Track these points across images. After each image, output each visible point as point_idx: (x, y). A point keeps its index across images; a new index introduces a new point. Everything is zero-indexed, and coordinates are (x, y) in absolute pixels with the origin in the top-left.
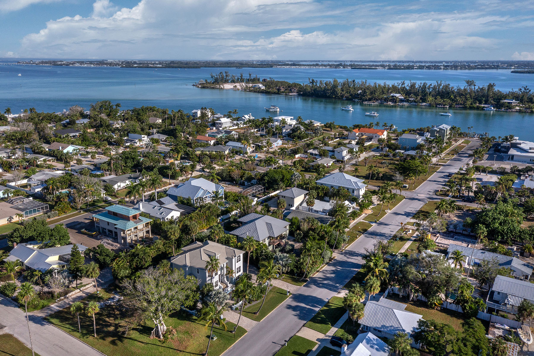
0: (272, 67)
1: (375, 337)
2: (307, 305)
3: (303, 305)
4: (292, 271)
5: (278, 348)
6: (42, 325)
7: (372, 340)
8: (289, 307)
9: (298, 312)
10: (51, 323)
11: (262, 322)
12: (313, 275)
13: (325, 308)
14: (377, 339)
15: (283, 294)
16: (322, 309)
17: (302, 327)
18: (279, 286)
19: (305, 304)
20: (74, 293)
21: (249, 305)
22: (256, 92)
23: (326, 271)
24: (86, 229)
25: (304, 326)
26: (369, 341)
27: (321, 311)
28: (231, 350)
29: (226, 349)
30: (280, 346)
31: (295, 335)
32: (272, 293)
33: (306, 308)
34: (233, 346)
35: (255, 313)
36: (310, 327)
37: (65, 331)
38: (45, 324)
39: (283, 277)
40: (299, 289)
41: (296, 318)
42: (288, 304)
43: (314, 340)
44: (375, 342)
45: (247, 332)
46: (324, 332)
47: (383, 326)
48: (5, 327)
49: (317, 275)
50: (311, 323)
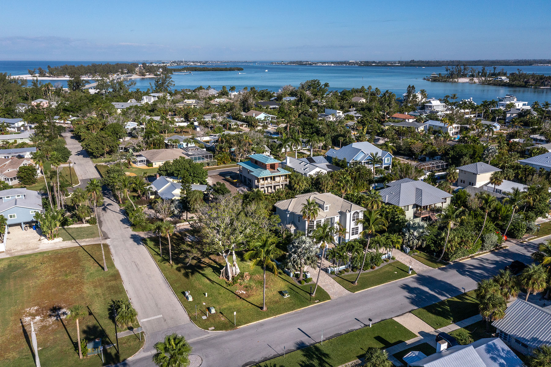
0: (531, 65)
1: (506, 348)
2: (431, 290)
3: (426, 289)
4: (428, 246)
5: (358, 326)
6: (138, 244)
7: (498, 350)
8: (406, 287)
9: (413, 296)
10: (146, 244)
11: (357, 294)
12: (460, 260)
13: (456, 300)
14: (508, 352)
15: (404, 271)
16: (449, 299)
17: (407, 312)
18: (403, 262)
19: (430, 289)
20: (182, 224)
21: (350, 273)
22: (496, 85)
23: (487, 260)
24: (231, 177)
25: (410, 312)
26: (491, 349)
27: (448, 301)
28: (298, 313)
29: (293, 310)
30: (363, 325)
31: (391, 318)
32: (390, 267)
33: (428, 293)
34: (303, 310)
35: (352, 282)
36: (419, 315)
37: (150, 253)
38: (141, 244)
39: (416, 253)
40: (431, 270)
41: (407, 301)
42: (405, 283)
43: (416, 331)
44: (502, 354)
45: (330, 299)
46: (435, 325)
47: (534, 340)
48: (109, 238)
49: (466, 261)
50: (424, 311)
